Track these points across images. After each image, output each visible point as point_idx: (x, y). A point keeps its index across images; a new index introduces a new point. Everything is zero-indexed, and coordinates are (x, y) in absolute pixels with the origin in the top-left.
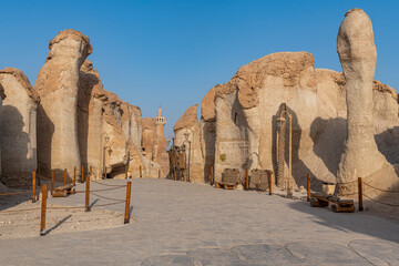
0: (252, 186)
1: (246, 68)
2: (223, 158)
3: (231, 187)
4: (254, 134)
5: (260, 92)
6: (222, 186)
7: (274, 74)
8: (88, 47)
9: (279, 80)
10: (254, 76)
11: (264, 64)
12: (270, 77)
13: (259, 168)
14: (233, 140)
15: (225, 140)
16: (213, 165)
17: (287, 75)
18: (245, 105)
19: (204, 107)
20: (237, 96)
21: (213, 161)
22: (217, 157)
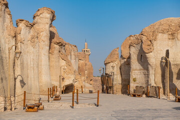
0: (150, 95)
1: (147, 29)
2: (135, 80)
3: (139, 96)
4: (152, 67)
5: (154, 43)
6: (134, 96)
7: (163, 32)
8: (54, 16)
9: (166, 36)
10: (151, 34)
11: (157, 27)
12: (160, 34)
13: (155, 85)
14: (140, 70)
15: (136, 70)
16: (129, 84)
17: (170, 33)
18: (146, 51)
19: (122, 49)
20: (141, 45)
21: (129, 82)
22: (131, 80)
